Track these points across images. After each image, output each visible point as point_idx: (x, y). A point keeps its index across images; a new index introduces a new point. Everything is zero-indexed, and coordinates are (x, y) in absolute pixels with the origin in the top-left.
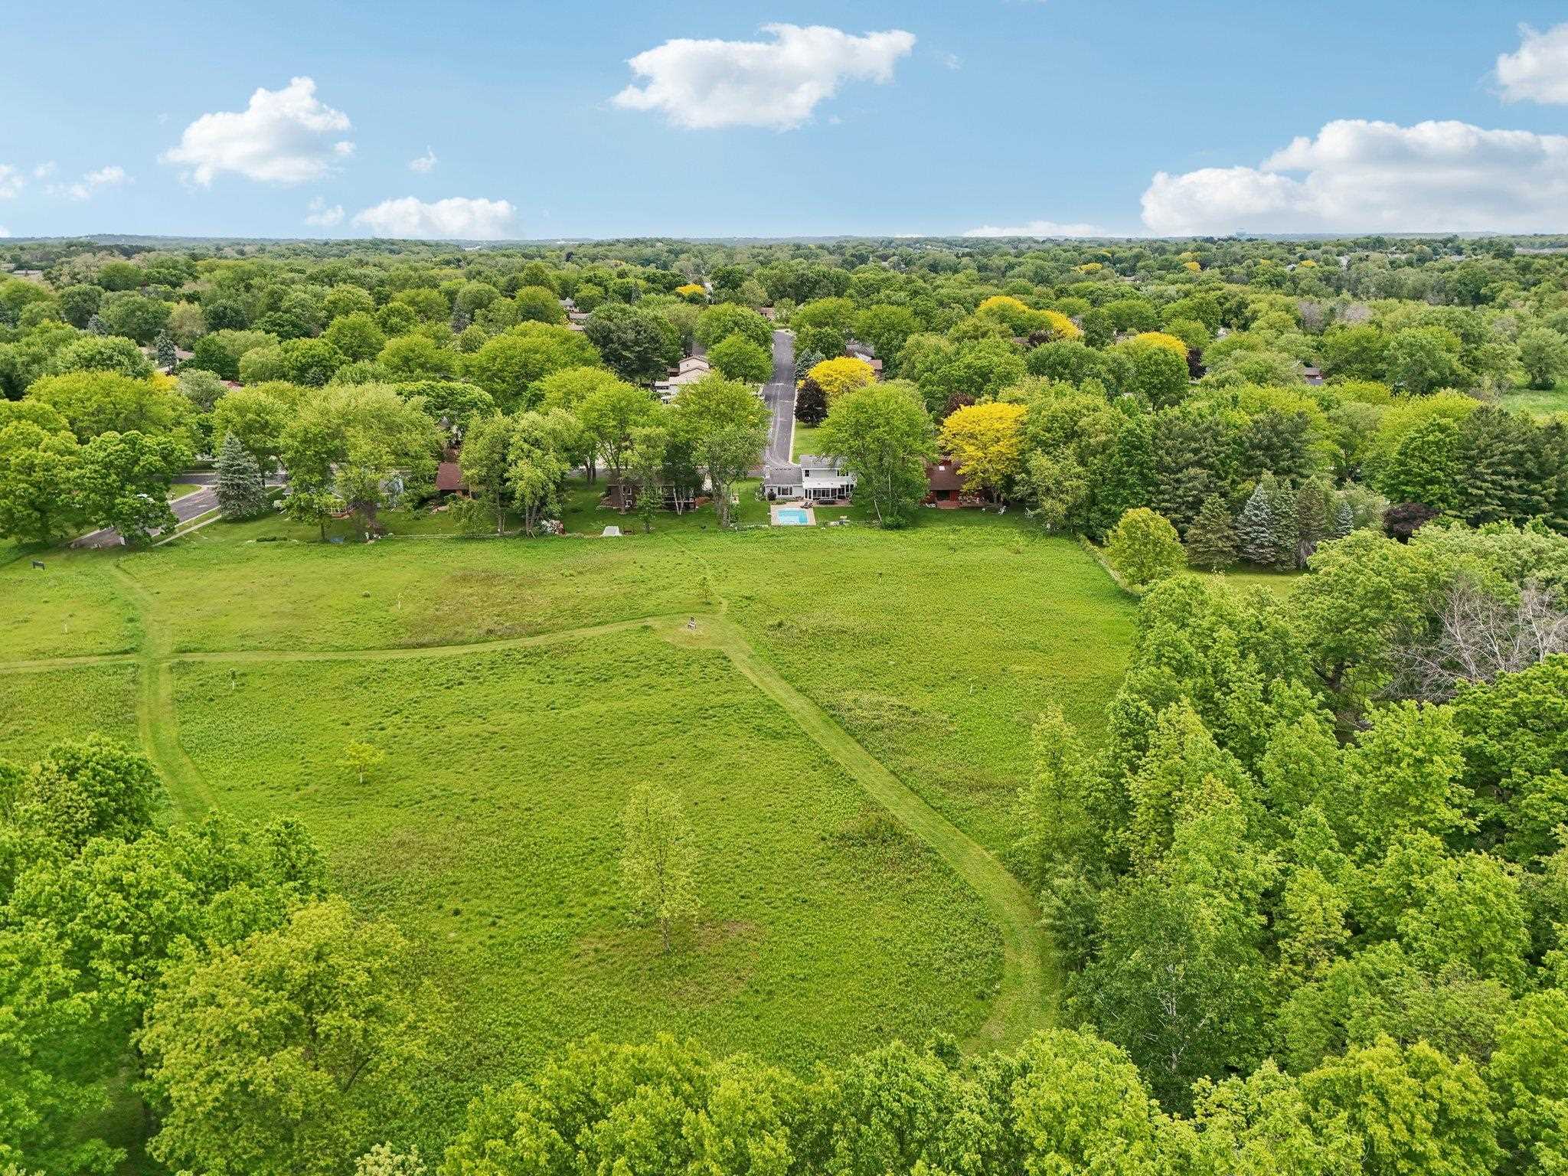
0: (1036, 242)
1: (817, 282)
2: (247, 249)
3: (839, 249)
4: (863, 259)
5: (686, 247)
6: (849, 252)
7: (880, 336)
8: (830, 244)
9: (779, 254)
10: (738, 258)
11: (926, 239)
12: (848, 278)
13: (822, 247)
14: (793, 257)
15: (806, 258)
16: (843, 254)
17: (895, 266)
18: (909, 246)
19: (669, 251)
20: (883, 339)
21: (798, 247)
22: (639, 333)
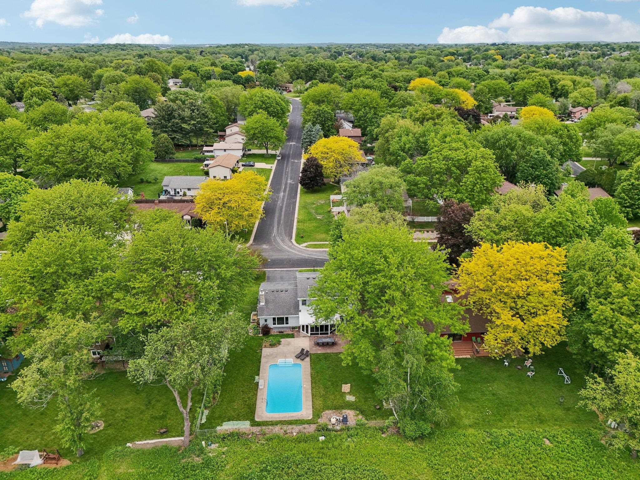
0: (416, 45)
1: (317, 70)
2: (53, 48)
3: (328, 49)
4: (340, 54)
5: (258, 48)
6: (333, 50)
7: (359, 110)
8: (325, 47)
9: (300, 51)
10: (281, 53)
11: (367, 44)
12: (335, 67)
13: (321, 48)
14: (307, 53)
15: (313, 53)
16: (330, 51)
17: (355, 57)
18: (359, 47)
19: (250, 50)
20: (361, 113)
21: (310, 48)
22: (193, 111)
